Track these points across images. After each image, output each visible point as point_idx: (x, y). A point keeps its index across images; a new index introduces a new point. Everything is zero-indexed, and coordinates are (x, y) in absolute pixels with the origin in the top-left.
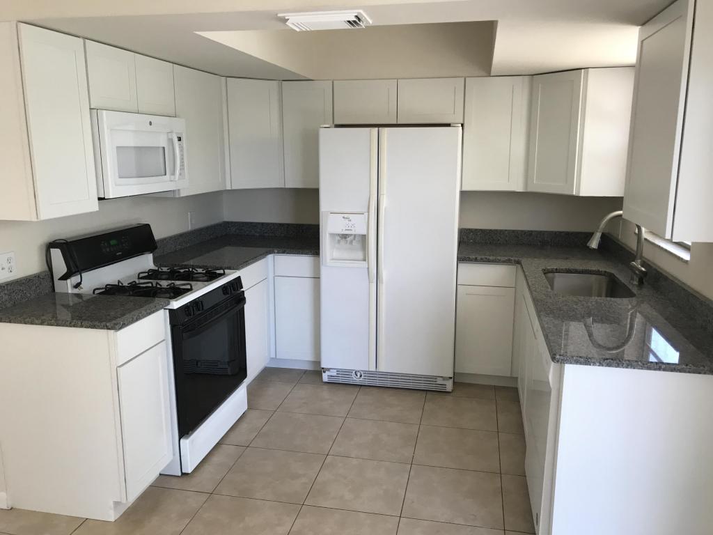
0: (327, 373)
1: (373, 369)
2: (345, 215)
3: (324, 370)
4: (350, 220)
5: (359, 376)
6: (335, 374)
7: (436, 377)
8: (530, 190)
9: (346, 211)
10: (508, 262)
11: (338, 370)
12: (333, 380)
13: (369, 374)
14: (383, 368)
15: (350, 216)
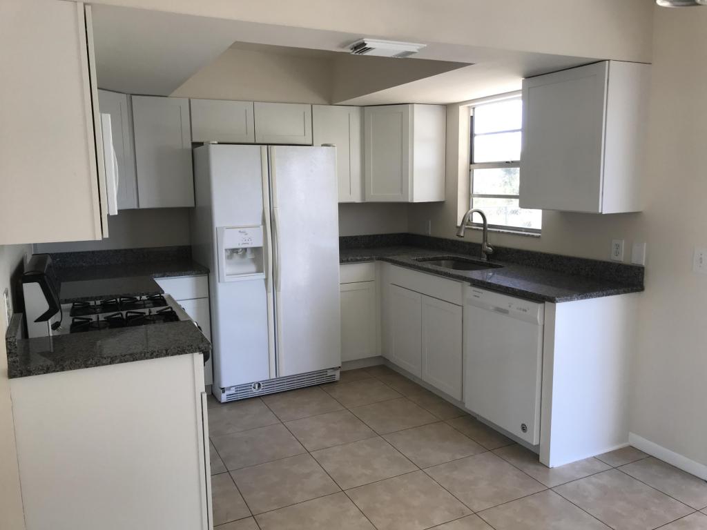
0: (227, 392)
1: (273, 376)
2: (242, 230)
3: (223, 390)
4: (246, 234)
5: (257, 387)
6: (234, 392)
7: (326, 371)
8: (368, 200)
9: (244, 225)
10: (370, 260)
11: (237, 387)
12: (233, 398)
13: (269, 382)
14: (284, 373)
15: (247, 230)
